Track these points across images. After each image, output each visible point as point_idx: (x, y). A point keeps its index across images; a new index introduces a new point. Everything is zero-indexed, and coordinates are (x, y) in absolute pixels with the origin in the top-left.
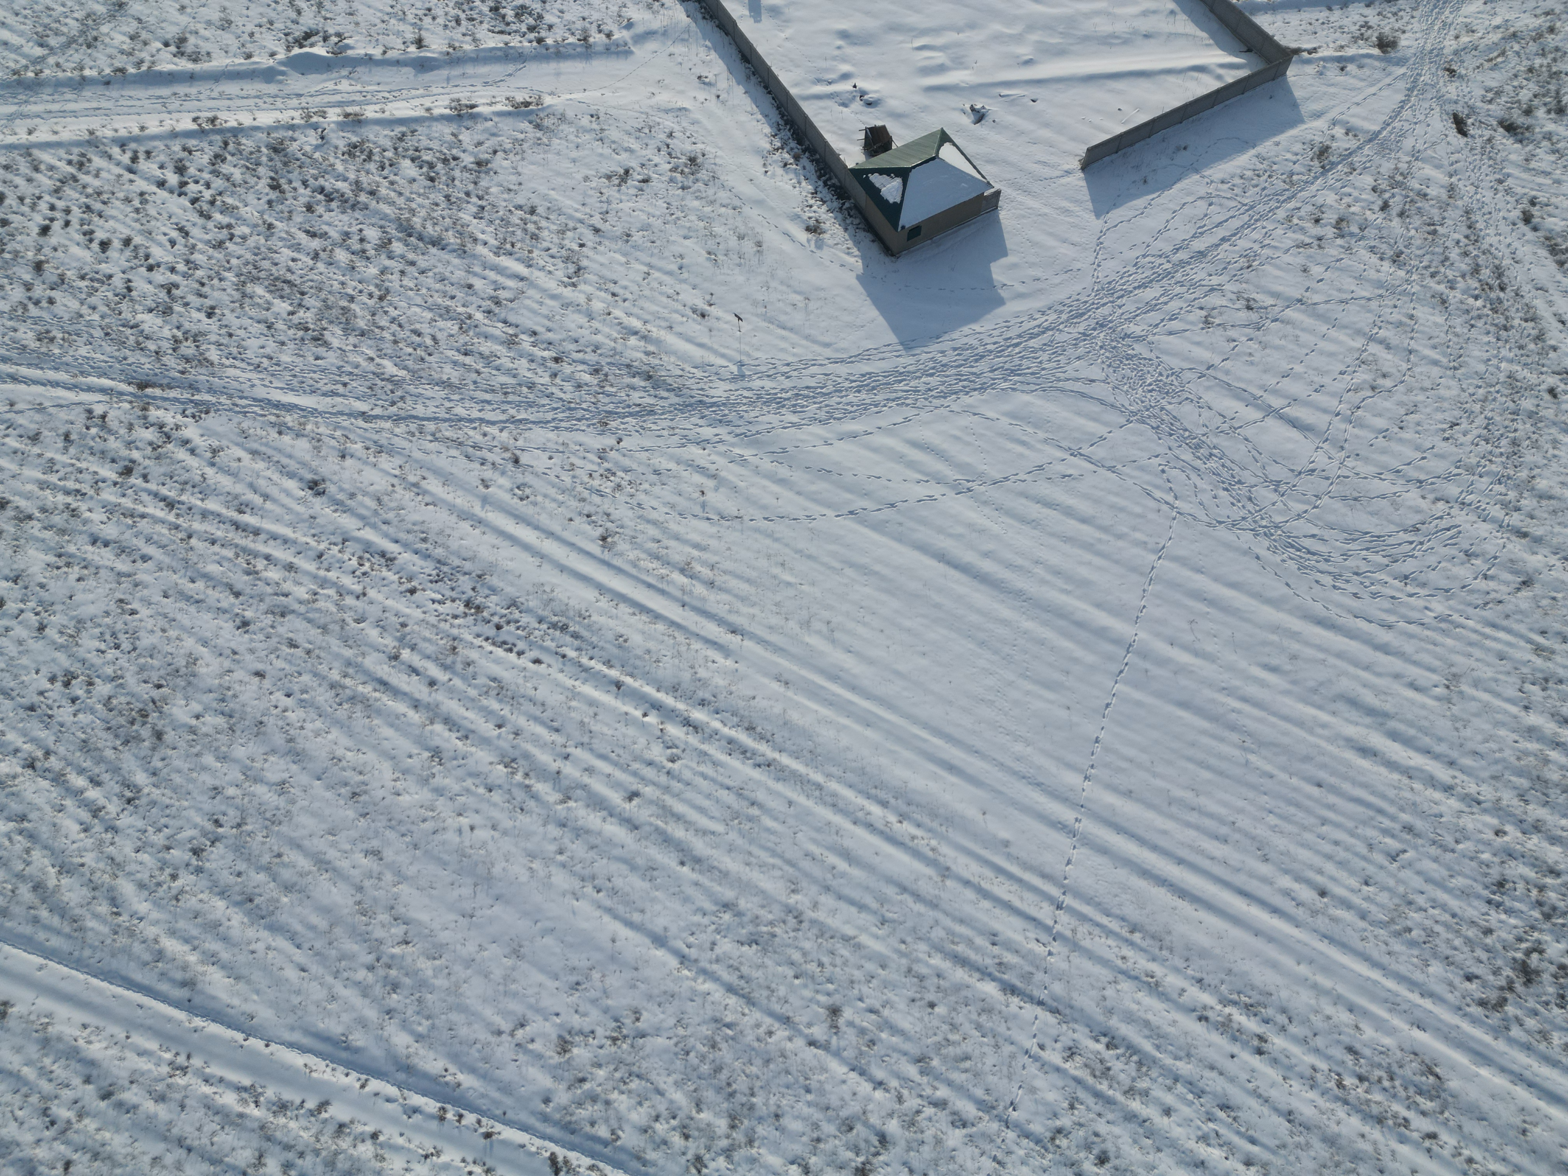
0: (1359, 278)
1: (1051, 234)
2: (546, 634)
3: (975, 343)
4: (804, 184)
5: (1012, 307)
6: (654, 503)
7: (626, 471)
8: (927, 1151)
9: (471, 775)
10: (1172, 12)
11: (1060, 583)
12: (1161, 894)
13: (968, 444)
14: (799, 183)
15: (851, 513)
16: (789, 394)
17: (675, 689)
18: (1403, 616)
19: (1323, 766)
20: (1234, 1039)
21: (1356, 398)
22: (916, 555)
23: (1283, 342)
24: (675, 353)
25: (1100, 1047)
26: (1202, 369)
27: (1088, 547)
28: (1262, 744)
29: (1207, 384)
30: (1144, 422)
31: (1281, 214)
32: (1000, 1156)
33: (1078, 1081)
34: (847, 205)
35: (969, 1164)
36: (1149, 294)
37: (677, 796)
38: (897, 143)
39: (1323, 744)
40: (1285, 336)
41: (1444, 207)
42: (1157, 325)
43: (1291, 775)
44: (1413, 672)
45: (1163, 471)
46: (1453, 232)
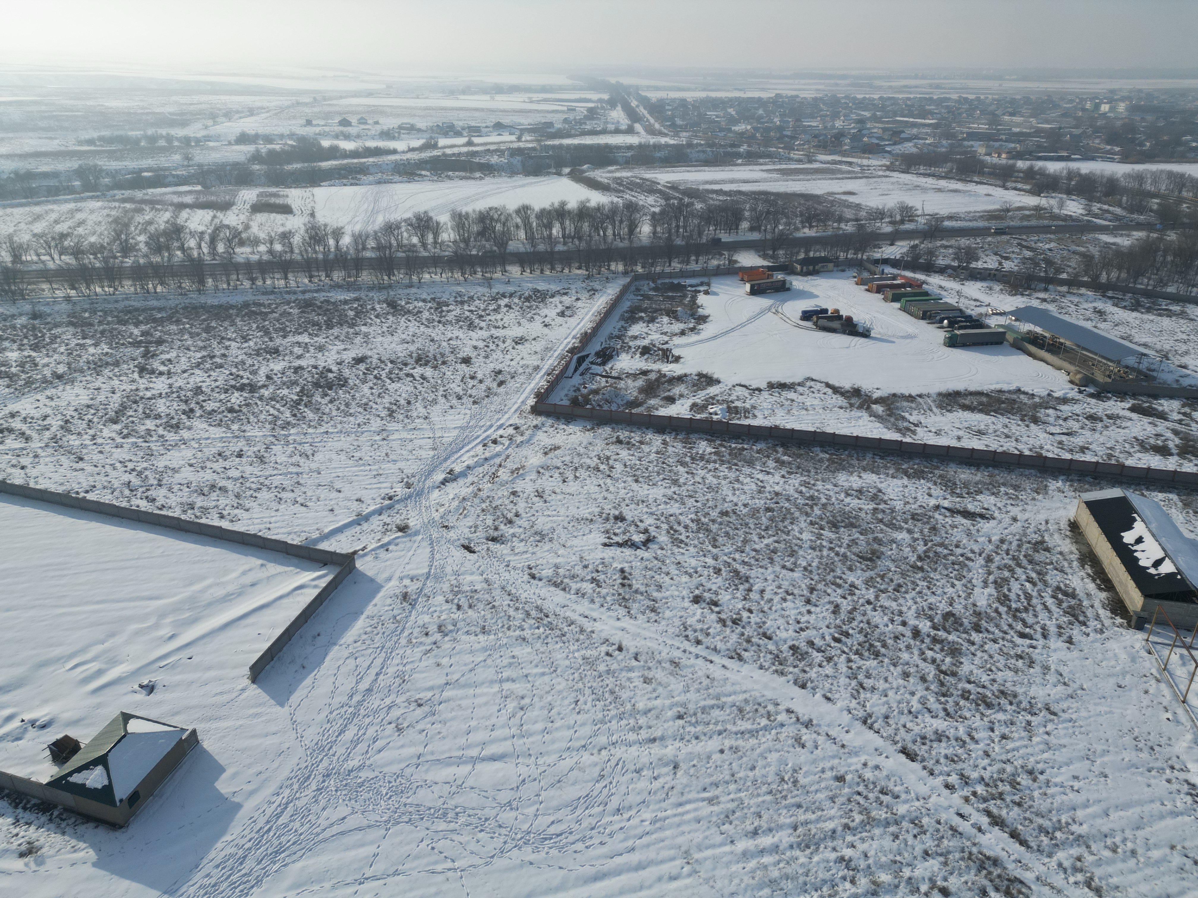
0: (471, 652)
1: (253, 737)
5: (249, 806)
18: (635, 836)
21: (516, 721)
23: (454, 714)
26: (415, 761)
29: (424, 768)
30: (398, 823)
31: (403, 641)
34: (56, 813)
36: (349, 734)
38: (84, 742)
40: (452, 709)
42: (367, 752)
44: (666, 868)
45: (433, 848)
46: (502, 601)
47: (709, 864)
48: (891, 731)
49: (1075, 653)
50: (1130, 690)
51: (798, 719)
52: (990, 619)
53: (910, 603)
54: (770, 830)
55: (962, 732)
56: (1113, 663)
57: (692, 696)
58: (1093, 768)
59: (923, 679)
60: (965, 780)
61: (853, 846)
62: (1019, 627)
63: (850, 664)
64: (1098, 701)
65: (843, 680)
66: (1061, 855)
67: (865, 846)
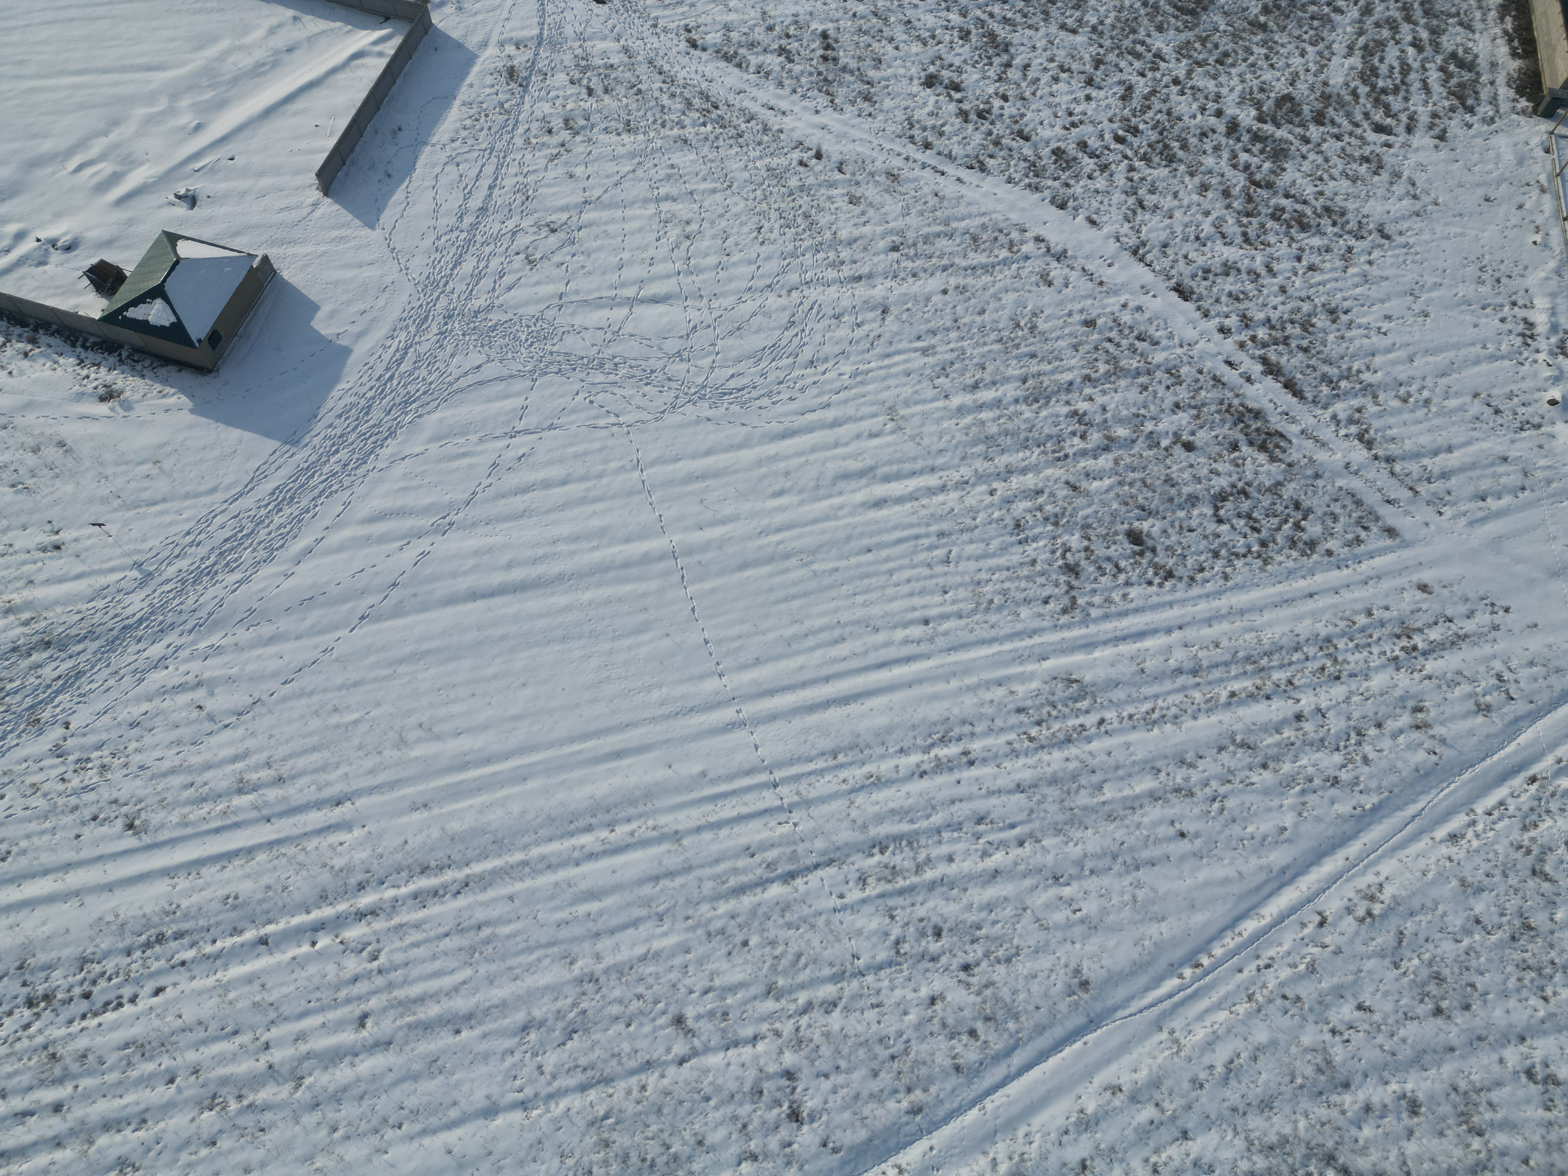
0: (614, 158)
1: (344, 267)
2: (145, 960)
3: (353, 399)
4: (61, 360)
5: (360, 350)
6: (158, 754)
7: (99, 747)
8: (826, 1051)
9: (180, 1149)
10: (295, 19)
11: (585, 545)
12: (834, 714)
13: (418, 487)
14: (56, 362)
15: (362, 618)
16: (213, 558)
17: (324, 898)
19: (862, 535)
20: (951, 769)
21: (681, 252)
22: (450, 611)
23: (599, 243)
24: (57, 602)
25: (878, 858)
26: (556, 301)
27: (584, 501)
28: (814, 552)
29: (569, 311)
30: (546, 374)
31: (519, 142)
32: (874, 1000)
33: (882, 896)
34: (125, 354)
35: (860, 1028)
36: (468, 266)
37: (405, 982)
38: (128, 269)
39: (850, 520)
40: (597, 237)
41: (631, 67)
42: (494, 289)
43: (847, 558)
44: (866, 425)
45: (591, 402)
46: (652, 84)
47: (916, 420)
48: (1166, 263)
49: (1443, 154)
50: (1499, 205)
51: (1048, 250)
52: (1341, 104)
53: (1235, 81)
54: (994, 383)
55: (1258, 264)
56: (1490, 166)
57: (913, 220)
58: (1414, 306)
59: (1226, 194)
60: (1246, 321)
61: (1091, 399)
62: (1378, 116)
63: (1131, 174)
64: (1450, 219)
65: (1117, 197)
66: (1341, 408)
67: (1105, 399)
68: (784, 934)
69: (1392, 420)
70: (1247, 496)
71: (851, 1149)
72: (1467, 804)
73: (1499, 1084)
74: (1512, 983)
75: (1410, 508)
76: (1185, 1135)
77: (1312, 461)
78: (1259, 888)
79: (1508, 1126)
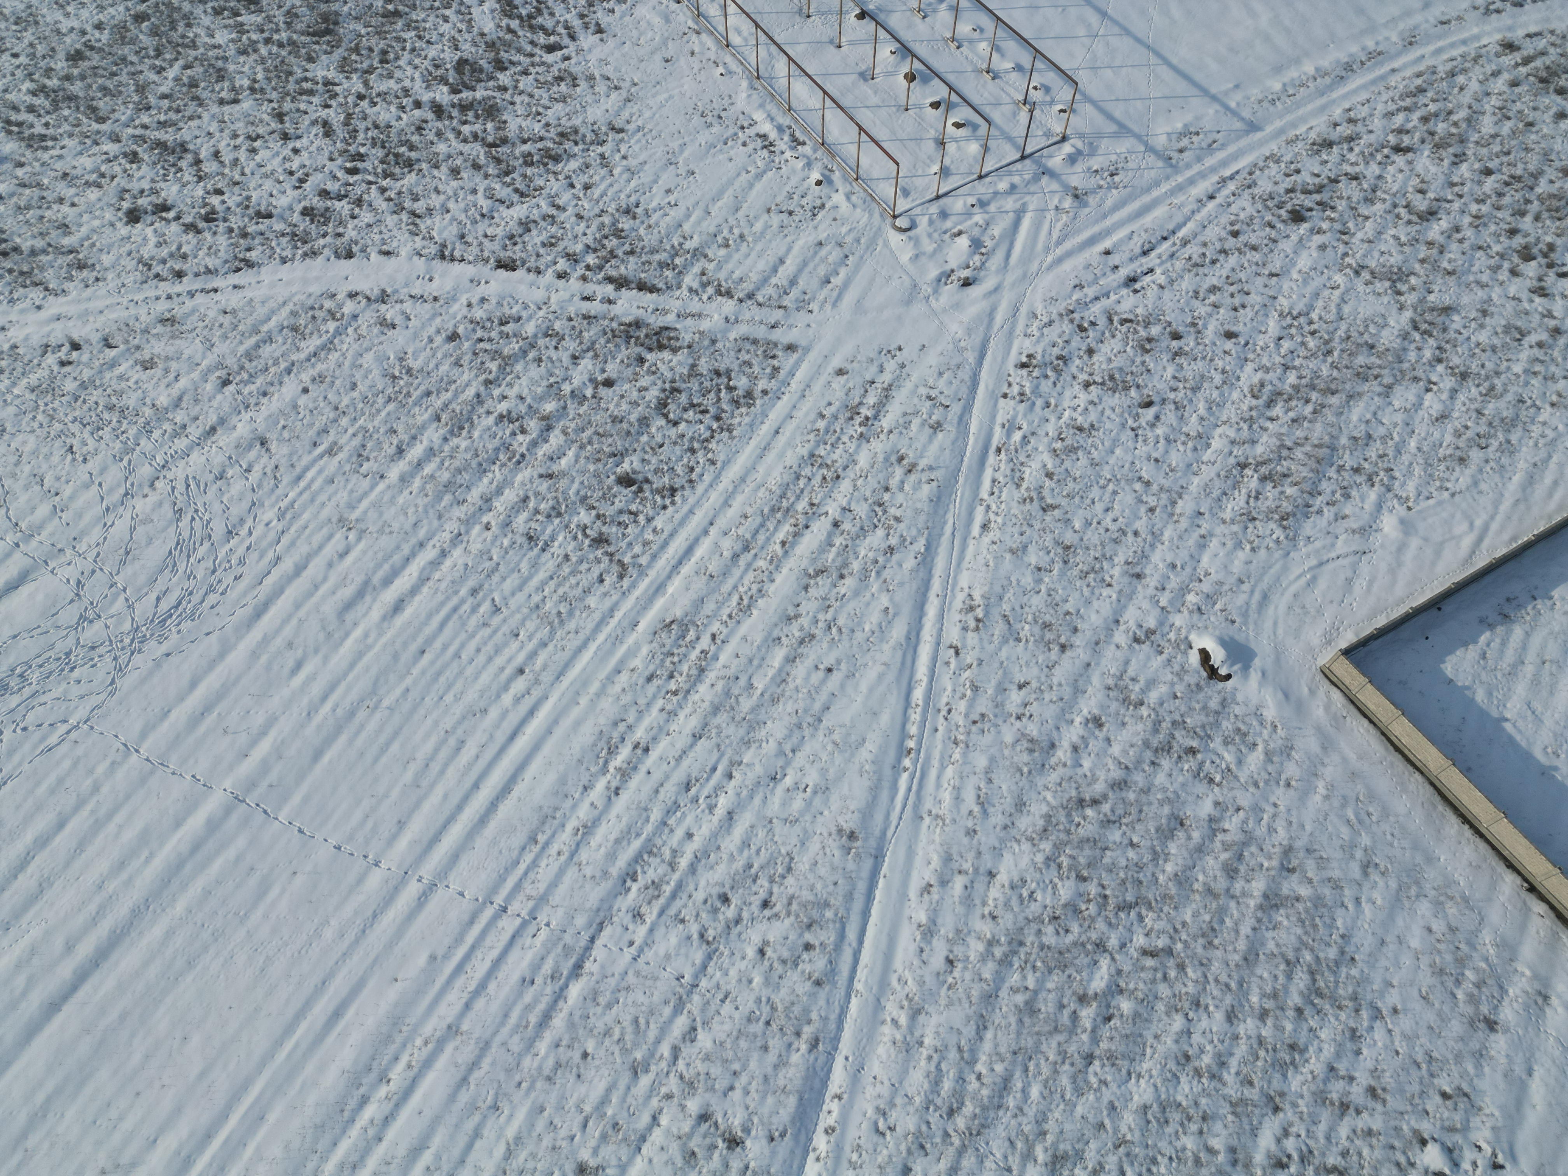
8: (716, 1070)
11: (136, 863)
12: (505, 809)
18: (271, 545)
19: (405, 645)
20: (635, 768)
25: (635, 887)
28: (374, 692)
32: (720, 996)
33: (662, 913)
35: (727, 1027)
39: (384, 640)
43: (408, 673)
44: (329, 550)
45: (24, 729)
47: (372, 515)
48: (474, 250)
49: (611, 43)
50: (678, 60)
51: (368, 299)
52: (508, 45)
53: (409, 71)
54: (414, 438)
55: (546, 208)
56: (650, 34)
57: (221, 348)
58: (679, 172)
59: (476, 167)
60: (572, 258)
61: (505, 397)
62: (542, 39)
63: (386, 195)
64: (654, 91)
65: (391, 220)
66: (689, 280)
67: (515, 390)
68: (609, 1018)
69: (730, 266)
70: (679, 391)
71: (793, 1122)
72: (976, 499)
73: (1127, 662)
74: (1086, 591)
75: (791, 321)
76: (991, 875)
77: (701, 333)
78: (903, 663)
79: (1151, 683)
